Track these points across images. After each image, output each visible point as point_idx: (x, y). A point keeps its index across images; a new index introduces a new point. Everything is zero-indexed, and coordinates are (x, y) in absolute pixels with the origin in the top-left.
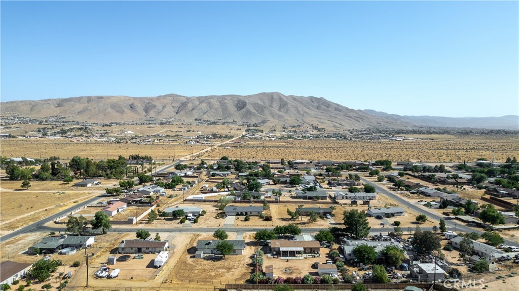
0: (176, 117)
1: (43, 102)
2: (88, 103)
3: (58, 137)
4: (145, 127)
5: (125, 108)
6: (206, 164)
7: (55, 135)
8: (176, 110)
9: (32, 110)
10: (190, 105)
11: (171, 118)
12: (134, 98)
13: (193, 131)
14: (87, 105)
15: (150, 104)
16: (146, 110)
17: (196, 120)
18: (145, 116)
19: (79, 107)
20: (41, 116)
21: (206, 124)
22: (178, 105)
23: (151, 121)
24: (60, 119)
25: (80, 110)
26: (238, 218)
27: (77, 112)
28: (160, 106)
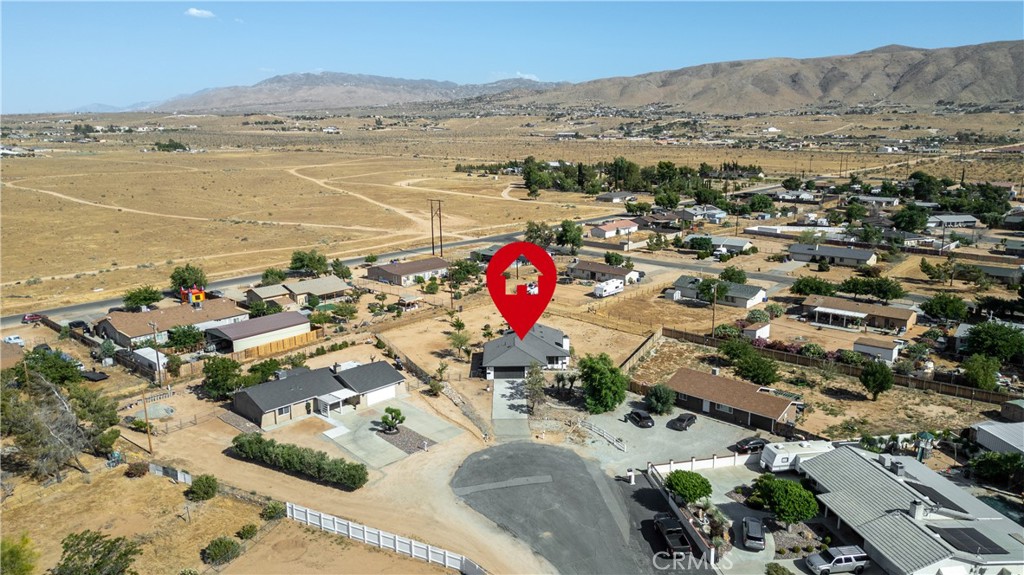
0: (891, 98)
1: (640, 79)
2: (713, 76)
3: (646, 139)
4: (807, 121)
5: (780, 84)
6: (860, 183)
7: (642, 135)
8: (894, 82)
9: (622, 94)
10: (931, 69)
11: (878, 101)
12: (803, 62)
13: (918, 128)
14: (709, 80)
15: (836, 73)
16: (825, 86)
17: (940, 103)
18: (820, 98)
19: (697, 84)
20: (632, 104)
21: (962, 113)
22: (899, 70)
23: (832, 108)
24: (662, 108)
25: (697, 91)
26: (808, 266)
27: (691, 94)
28: (855, 75)
